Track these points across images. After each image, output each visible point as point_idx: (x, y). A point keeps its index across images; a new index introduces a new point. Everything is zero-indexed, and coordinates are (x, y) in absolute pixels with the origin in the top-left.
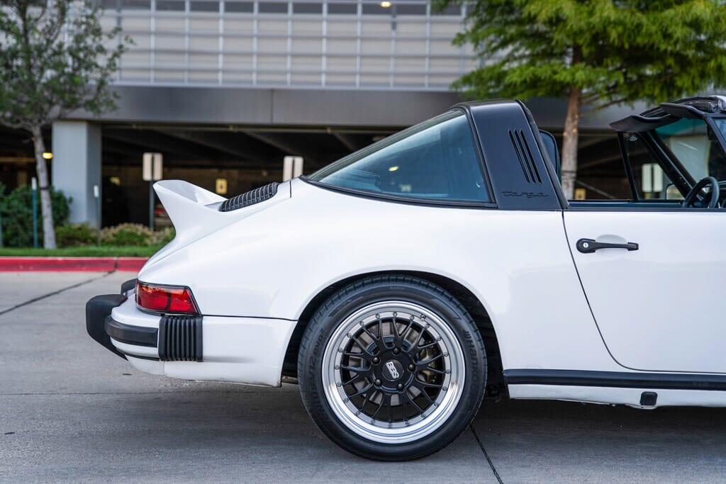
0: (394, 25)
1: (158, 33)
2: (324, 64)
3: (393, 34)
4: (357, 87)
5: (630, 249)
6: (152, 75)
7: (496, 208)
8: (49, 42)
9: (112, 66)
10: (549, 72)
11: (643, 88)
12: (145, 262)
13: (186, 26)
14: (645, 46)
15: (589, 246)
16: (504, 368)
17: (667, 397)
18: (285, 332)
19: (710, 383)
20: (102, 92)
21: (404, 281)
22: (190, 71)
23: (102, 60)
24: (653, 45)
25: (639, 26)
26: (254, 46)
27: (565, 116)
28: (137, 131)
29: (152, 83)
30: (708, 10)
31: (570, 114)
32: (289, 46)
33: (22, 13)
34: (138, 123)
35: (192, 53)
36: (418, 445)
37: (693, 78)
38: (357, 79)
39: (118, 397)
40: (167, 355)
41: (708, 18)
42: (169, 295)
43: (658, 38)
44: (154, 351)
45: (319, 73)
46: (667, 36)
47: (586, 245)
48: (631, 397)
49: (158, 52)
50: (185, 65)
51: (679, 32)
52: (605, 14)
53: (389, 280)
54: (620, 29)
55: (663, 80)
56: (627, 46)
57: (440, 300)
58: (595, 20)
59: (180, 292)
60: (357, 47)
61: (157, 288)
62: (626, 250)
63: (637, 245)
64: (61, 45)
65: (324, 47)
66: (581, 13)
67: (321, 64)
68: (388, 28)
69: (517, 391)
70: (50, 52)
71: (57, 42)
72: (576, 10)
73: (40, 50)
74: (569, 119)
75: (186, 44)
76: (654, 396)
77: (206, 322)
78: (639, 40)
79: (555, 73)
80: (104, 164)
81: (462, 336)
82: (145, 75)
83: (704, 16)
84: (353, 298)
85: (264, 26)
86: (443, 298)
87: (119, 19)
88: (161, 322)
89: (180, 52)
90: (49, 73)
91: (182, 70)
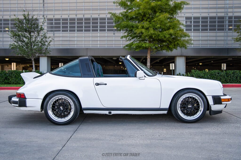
0: (114, 34)
1: (62, 37)
2: (99, 43)
3: (114, 36)
4: (106, 47)
5: (105, 85)
6: (61, 46)
7: (82, 77)
8: (35, 40)
9: (49, 44)
10: (141, 44)
11: (163, 48)
12: (20, 88)
13: (68, 35)
14: (161, 39)
15: (98, 84)
16: (82, 107)
17: (113, 112)
18: (41, 101)
19: (121, 109)
20: (47, 50)
21: (63, 91)
22: (69, 45)
23: (46, 44)
24: (162, 39)
25: (159, 35)
26: (83, 39)
27: (147, 54)
28: (58, 58)
29: (61, 48)
30: (173, 32)
31: (148, 53)
32: (91, 39)
33: (30, 34)
34: (58, 56)
35: (69, 41)
36: (66, 122)
37: (173, 46)
38: (106, 46)
39: (21, 114)
40: (20, 106)
41: (173, 33)
42: (21, 95)
43: (163, 37)
44: (17, 105)
45: (98, 44)
46: (165, 37)
47: (97, 84)
48: (107, 112)
49: (62, 41)
50: (68, 43)
51: (167, 36)
52: (151, 32)
53: (60, 91)
54: (155, 35)
55: (167, 46)
56: (157, 39)
57: (69, 95)
58: (149, 33)
59: (23, 94)
60: (106, 39)
61: (20, 94)
62: (104, 85)
63: (106, 84)
64: (38, 41)
65: (99, 39)
66: (146, 32)
67: (98, 42)
68: (113, 34)
69: (85, 112)
70: (36, 42)
71: (37, 40)
72: (145, 31)
73: (34, 42)
74: (148, 54)
75: (68, 39)
76: (111, 112)
77: (27, 100)
78: (159, 38)
79: (142, 44)
80: (51, 65)
81: (74, 102)
82: (59, 46)
83: (172, 33)
84: (53, 95)
85: (85, 34)
86: (70, 95)
87: (54, 34)
88: (19, 100)
89: (67, 41)
90: (35, 47)
91: (68, 45)
